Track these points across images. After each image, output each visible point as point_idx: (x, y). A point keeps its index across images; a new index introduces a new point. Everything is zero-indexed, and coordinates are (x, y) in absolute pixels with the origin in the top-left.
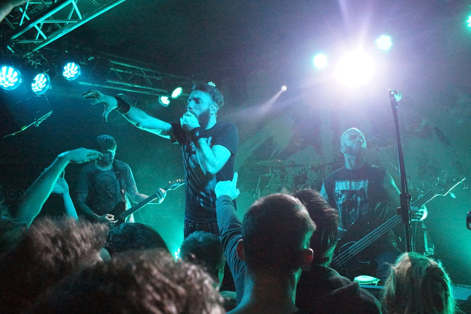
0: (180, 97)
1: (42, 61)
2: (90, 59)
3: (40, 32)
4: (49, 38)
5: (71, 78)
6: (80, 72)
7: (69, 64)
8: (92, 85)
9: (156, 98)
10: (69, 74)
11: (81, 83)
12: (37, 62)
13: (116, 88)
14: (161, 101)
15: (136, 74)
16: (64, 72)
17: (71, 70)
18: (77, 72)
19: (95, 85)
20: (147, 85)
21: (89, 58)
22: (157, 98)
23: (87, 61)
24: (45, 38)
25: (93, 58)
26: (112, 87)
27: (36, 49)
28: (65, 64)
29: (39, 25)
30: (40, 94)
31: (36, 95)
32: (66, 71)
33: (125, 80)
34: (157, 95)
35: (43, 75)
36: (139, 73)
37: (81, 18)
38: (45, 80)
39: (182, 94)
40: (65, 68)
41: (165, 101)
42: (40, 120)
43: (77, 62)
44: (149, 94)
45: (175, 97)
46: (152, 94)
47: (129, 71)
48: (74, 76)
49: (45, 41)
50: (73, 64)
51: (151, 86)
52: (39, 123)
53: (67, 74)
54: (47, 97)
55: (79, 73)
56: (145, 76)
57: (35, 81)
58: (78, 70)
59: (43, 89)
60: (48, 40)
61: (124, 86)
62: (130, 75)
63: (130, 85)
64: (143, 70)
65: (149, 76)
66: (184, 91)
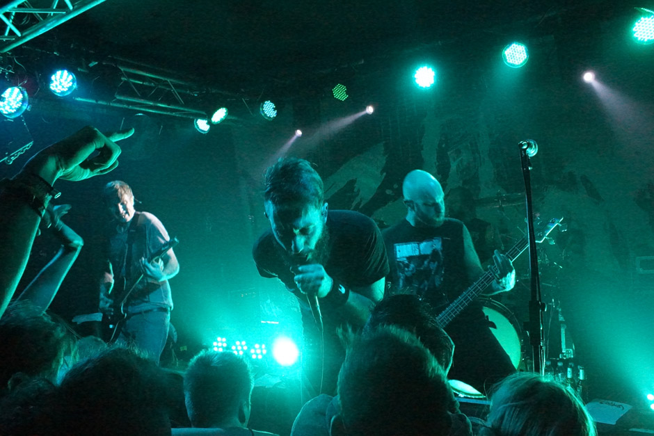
0: (223, 121)
1: (16, 68)
2: (91, 65)
3: (10, 25)
4: (24, 34)
5: (62, 92)
6: (75, 84)
7: (59, 73)
8: (94, 102)
9: (191, 123)
10: (60, 87)
11: (79, 99)
12: (8, 69)
13: (130, 107)
14: (197, 126)
15: (160, 87)
16: (51, 85)
17: (62, 80)
18: (71, 83)
19: (100, 102)
20: (176, 102)
21: (90, 62)
22: (192, 121)
23: (88, 68)
24: (19, 34)
25: (96, 63)
26: (125, 106)
27: (6, 50)
28: (52, 72)
29: (7, 15)
30: (13, 117)
31: (7, 118)
32: (55, 81)
33: (144, 96)
34: (191, 117)
35: (16, 90)
36: (164, 85)
37: (71, 8)
38: (21, 96)
39: (226, 117)
40: (53, 78)
41: (202, 125)
42: (13, 156)
43: (72, 70)
44: (180, 116)
45: (216, 121)
46: (184, 116)
47: (150, 82)
48: (67, 89)
49: (19, 39)
50: (66, 72)
51: (182, 106)
52: (13, 158)
53: (57, 86)
54: (26, 120)
55: (75, 86)
56: (174, 91)
57: (4, 98)
58: (73, 81)
59: (19, 110)
60: (23, 37)
61: (143, 104)
62: (151, 88)
63: (151, 104)
64: (171, 82)
65: (179, 91)
66: (230, 112)
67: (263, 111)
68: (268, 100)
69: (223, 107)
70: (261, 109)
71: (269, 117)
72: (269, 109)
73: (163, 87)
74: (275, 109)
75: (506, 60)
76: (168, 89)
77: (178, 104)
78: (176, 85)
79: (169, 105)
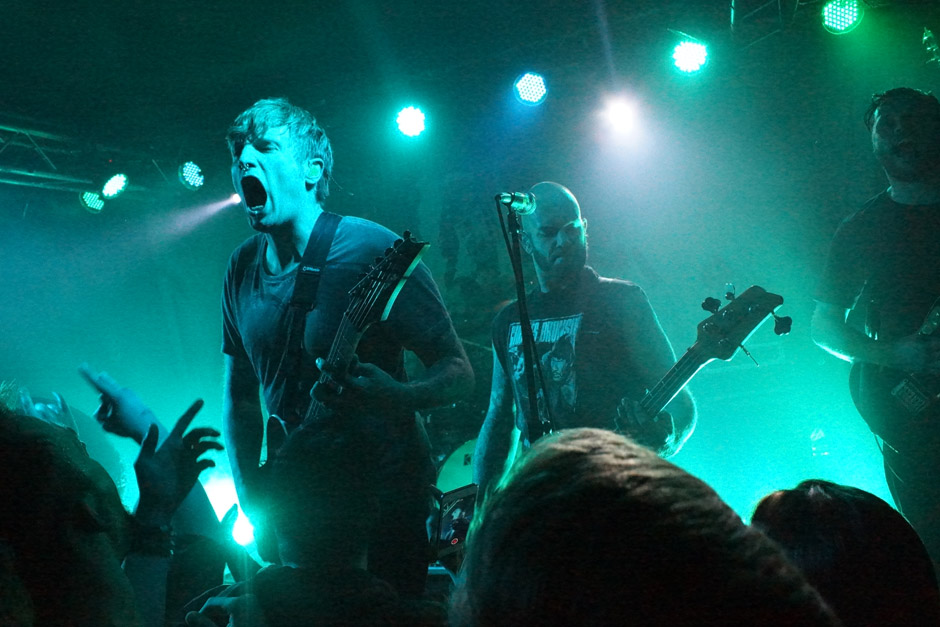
0: (122, 196)
9: (75, 199)
14: (85, 203)
15: (13, 143)
22: (76, 194)
34: (77, 190)
36: (22, 141)
39: (126, 188)
41: (92, 200)
44: (53, 188)
45: (111, 195)
46: (60, 188)
51: (56, 172)
56: (39, 149)
64: (31, 136)
65: (48, 150)
66: (131, 180)
67: (184, 178)
68: (189, 161)
69: (120, 173)
70: (180, 174)
71: (194, 186)
72: (192, 174)
73: (20, 144)
74: (200, 174)
75: (519, 96)
76: (28, 146)
77: (47, 169)
78: (41, 142)
79: (31, 172)
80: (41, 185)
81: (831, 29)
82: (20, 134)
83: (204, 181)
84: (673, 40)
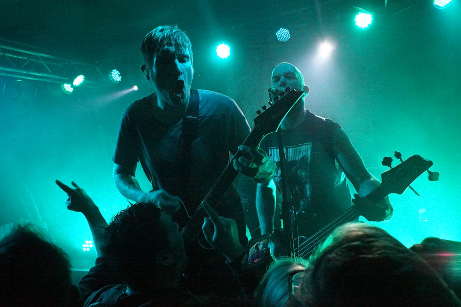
0: (82, 85)
9: (59, 87)
13: (8, 75)
14: (64, 88)
15: (31, 60)
22: (60, 85)
26: (4, 74)
33: (19, 67)
34: (59, 82)
39: (84, 82)
41: (68, 88)
44: (49, 81)
45: (77, 85)
46: (53, 82)
47: (24, 56)
51: (51, 74)
56: (43, 63)
62: (24, 61)
63: (25, 72)
64: (40, 56)
65: (47, 63)
66: (87, 78)
67: (112, 77)
68: (114, 69)
69: (81, 74)
70: (110, 76)
71: (116, 81)
72: (116, 75)
73: (34, 60)
74: (120, 75)
76: (38, 61)
77: (47, 72)
78: (44, 59)
79: (39, 73)
80: (44, 80)
81: (437, 6)
82: (35, 56)
83: (122, 79)
84: (355, 12)
